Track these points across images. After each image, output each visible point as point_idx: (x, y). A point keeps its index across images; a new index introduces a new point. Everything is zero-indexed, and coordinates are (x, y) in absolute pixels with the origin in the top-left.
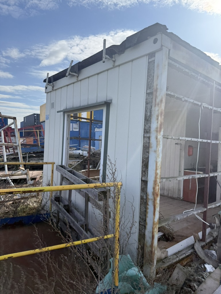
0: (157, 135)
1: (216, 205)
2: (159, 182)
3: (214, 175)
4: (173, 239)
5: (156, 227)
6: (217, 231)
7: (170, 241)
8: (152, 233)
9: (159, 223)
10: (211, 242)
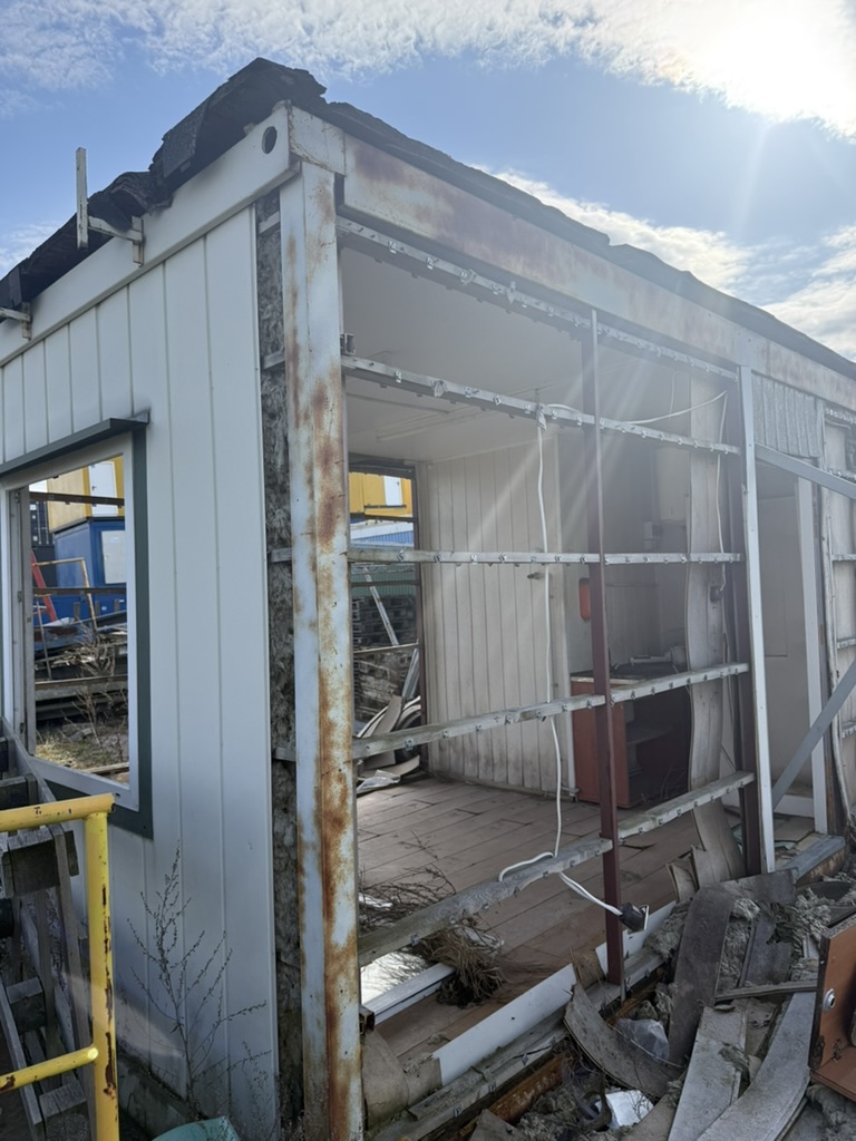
0: (314, 549)
1: (659, 818)
2: (341, 761)
3: (633, 694)
4: (491, 992)
5: (342, 969)
6: (676, 928)
7: (478, 1001)
8: (322, 1000)
9: (359, 948)
10: (651, 979)
